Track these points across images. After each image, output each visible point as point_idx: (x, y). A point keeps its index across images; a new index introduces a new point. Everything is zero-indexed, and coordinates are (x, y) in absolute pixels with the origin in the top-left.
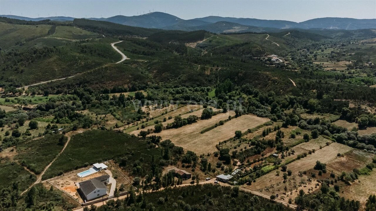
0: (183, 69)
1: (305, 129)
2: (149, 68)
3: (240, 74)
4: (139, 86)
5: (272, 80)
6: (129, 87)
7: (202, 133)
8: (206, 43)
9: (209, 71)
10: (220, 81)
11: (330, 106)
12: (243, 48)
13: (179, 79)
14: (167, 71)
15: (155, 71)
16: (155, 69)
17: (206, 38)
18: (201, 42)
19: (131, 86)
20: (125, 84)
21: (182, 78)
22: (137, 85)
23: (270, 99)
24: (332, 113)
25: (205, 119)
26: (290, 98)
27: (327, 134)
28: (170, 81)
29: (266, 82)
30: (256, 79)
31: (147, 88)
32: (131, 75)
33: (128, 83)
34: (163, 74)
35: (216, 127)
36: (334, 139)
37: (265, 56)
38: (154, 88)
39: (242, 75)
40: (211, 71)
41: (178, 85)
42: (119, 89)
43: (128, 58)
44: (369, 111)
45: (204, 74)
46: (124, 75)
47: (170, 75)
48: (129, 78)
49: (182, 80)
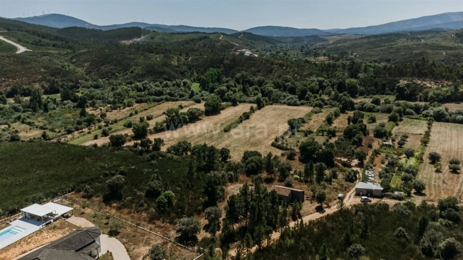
0: (134, 59)
1: (374, 112)
2: (74, 60)
3: (226, 61)
4: (63, 84)
5: (277, 64)
6: (43, 87)
7: (226, 131)
8: (147, 41)
9: (176, 61)
10: (197, 73)
11: (376, 85)
12: (203, 43)
13: (132, 72)
14: (108, 63)
15: (86, 65)
16: (86, 61)
17: (144, 35)
18: (139, 40)
19: (47, 85)
20: (35, 82)
21: (136, 71)
22: (60, 83)
23: (288, 85)
24: (383, 94)
25: (213, 115)
26: (318, 81)
27: (411, 114)
28: (116, 76)
29: (269, 67)
30: (252, 66)
31: (78, 88)
32: (45, 68)
33: (40, 81)
34: (103, 68)
35: (241, 121)
36: (429, 118)
37: (235, 50)
38: (92, 87)
39: (229, 62)
40: (178, 61)
41: (132, 80)
42: (25, 90)
43: (29, 50)
44: (428, 85)
45: (171, 64)
46: (30, 68)
47: (115, 69)
48: (41, 73)
49: (138, 74)
